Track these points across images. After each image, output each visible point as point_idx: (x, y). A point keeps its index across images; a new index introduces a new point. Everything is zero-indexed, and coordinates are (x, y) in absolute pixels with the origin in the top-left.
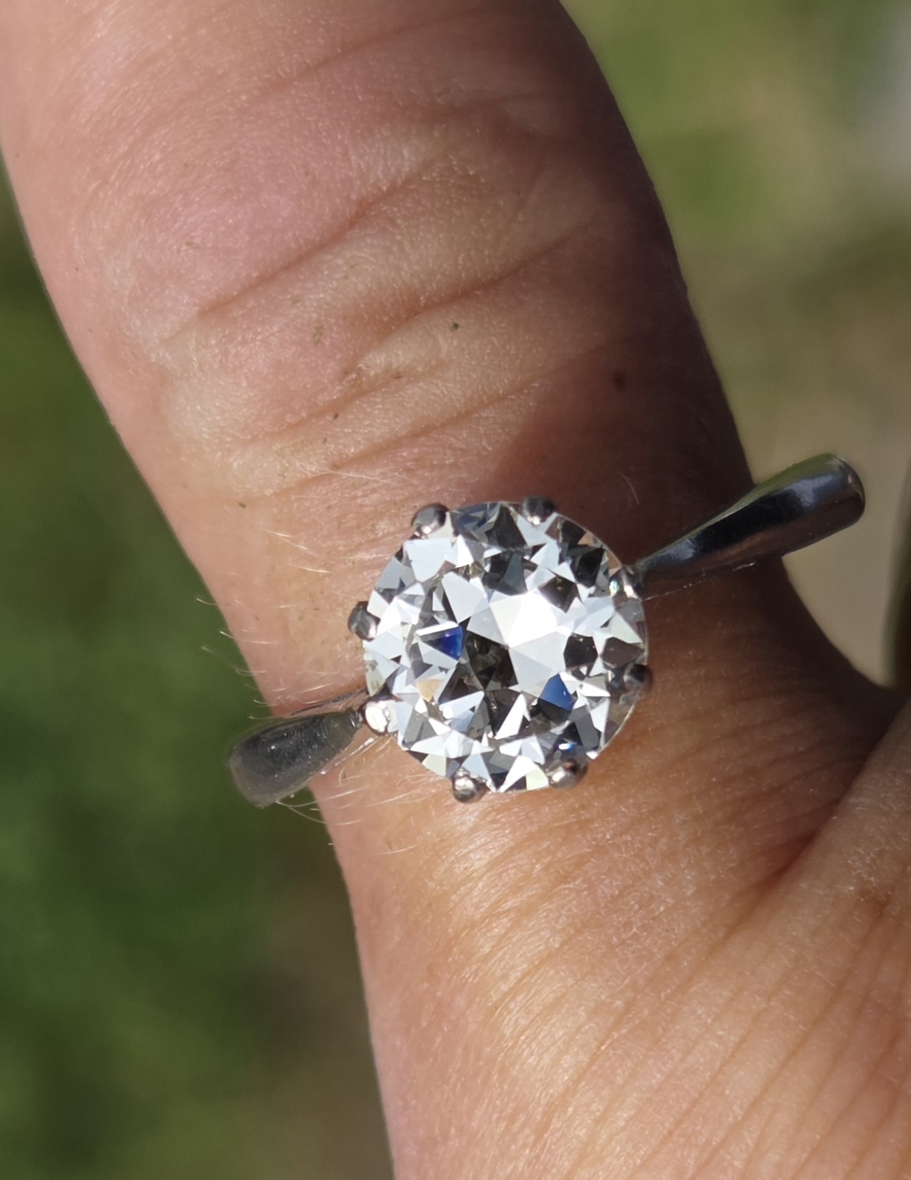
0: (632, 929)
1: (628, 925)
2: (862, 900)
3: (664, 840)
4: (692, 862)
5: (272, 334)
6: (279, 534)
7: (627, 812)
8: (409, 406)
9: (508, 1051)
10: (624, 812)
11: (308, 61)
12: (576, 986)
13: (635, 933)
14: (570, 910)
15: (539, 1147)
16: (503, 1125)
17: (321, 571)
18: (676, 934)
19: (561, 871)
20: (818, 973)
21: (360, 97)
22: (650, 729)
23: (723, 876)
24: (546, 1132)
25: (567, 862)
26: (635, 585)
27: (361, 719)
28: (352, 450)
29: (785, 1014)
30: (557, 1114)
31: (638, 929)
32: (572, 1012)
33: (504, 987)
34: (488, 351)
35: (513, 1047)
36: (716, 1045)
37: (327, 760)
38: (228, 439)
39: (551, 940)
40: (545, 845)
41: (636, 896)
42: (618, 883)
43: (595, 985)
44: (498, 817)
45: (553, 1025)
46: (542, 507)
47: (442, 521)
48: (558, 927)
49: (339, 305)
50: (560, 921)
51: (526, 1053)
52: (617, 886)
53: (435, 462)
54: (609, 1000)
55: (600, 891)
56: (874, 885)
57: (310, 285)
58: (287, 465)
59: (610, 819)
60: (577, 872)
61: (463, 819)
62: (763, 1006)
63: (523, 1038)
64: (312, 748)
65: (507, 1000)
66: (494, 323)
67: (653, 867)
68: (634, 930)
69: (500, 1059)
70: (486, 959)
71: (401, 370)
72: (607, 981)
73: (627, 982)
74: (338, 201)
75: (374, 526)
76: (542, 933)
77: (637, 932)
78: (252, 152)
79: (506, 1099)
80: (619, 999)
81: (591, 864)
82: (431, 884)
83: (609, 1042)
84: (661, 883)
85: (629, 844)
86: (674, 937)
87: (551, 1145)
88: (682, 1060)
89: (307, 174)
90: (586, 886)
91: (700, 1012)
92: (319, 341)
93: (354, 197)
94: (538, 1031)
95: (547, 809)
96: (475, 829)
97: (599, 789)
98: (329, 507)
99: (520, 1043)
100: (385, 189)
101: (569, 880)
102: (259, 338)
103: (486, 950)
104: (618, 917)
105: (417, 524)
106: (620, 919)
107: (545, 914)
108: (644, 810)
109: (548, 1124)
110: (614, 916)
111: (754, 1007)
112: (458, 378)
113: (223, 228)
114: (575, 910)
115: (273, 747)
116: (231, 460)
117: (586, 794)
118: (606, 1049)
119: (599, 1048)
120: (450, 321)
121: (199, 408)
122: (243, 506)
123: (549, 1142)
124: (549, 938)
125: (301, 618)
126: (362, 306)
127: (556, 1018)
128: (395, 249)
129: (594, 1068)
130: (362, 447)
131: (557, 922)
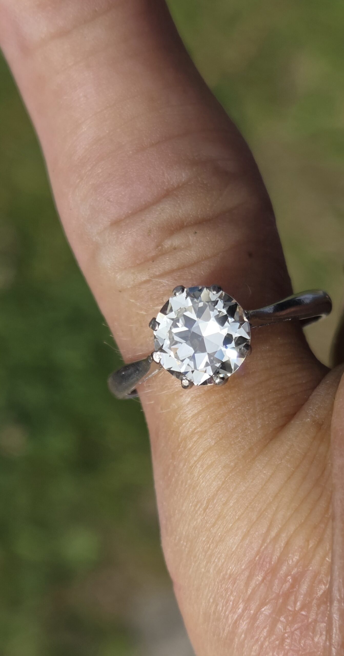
0: (238, 439)
1: (237, 437)
2: (313, 423)
3: (251, 410)
4: (261, 417)
5: (134, 232)
6: (131, 300)
7: (240, 399)
8: (178, 258)
9: (196, 481)
10: (239, 400)
11: (153, 142)
12: (218, 458)
13: (239, 440)
14: (218, 432)
15: (205, 514)
16: (193, 508)
17: (144, 313)
18: (253, 441)
19: (216, 419)
20: (298, 450)
21: (170, 155)
22: (250, 372)
23: (270, 422)
24: (207, 509)
25: (218, 416)
26: (247, 317)
27: (152, 359)
28: (158, 273)
29: (287, 465)
30: (211, 503)
31: (240, 439)
32: (217, 467)
33: (195, 459)
34: (206, 242)
35: (197, 480)
36: (263, 476)
37: (141, 377)
38: (117, 268)
39: (211, 442)
40: (212, 409)
41: (241, 428)
42: (235, 423)
43: (225, 458)
44: (197, 399)
45: (211, 472)
46: (217, 289)
47: (183, 291)
48: (214, 437)
49: (157, 223)
50: (215, 436)
51: (201, 481)
52: (235, 424)
53: (185, 278)
54: (229, 463)
55: (229, 425)
56: (318, 418)
57: (148, 216)
58: (135, 277)
59: (234, 401)
60: (222, 419)
61: (185, 400)
62: (279, 462)
63: (201, 476)
64: (136, 373)
65: (196, 463)
66: (208, 232)
67: (247, 418)
68: (239, 439)
69: (193, 484)
70: (190, 449)
71: (176, 246)
72: (229, 456)
73: (235, 457)
74: (160, 189)
75: (163, 298)
76: (208, 440)
77: (240, 440)
78: (132, 171)
79: (194, 498)
80: (233, 463)
81: (227, 417)
82: (174, 423)
83: (228, 477)
84: (249, 424)
85: (240, 410)
86: (252, 442)
87: (208, 513)
88: (252, 482)
89: (150, 179)
90: (224, 423)
91: (258, 465)
92: (150, 235)
93: (165, 188)
94: (206, 474)
95: (213, 397)
96: (189, 403)
97: (232, 391)
98: (148, 291)
99: (200, 478)
100: (175, 186)
101: (219, 421)
102: (130, 232)
103: (190, 446)
104: (234, 435)
105: (174, 292)
106: (235, 435)
107: (210, 433)
108: (246, 399)
109: (208, 506)
110: (233, 434)
111: (276, 463)
112: (195, 250)
113: (120, 196)
114: (220, 432)
115: (123, 373)
116: (117, 276)
117: (227, 392)
118: (228, 479)
119: (225, 479)
120: (194, 231)
121: (107, 256)
122: (120, 291)
123: (208, 512)
124: (210, 442)
125: (137, 330)
126: (165, 224)
127: (211, 469)
128: (177, 205)
129: (223, 486)
130: (161, 272)
131: (214, 436)
